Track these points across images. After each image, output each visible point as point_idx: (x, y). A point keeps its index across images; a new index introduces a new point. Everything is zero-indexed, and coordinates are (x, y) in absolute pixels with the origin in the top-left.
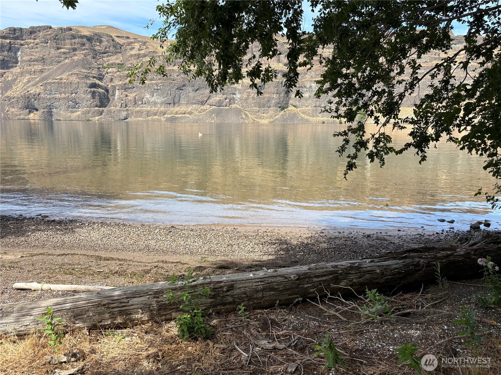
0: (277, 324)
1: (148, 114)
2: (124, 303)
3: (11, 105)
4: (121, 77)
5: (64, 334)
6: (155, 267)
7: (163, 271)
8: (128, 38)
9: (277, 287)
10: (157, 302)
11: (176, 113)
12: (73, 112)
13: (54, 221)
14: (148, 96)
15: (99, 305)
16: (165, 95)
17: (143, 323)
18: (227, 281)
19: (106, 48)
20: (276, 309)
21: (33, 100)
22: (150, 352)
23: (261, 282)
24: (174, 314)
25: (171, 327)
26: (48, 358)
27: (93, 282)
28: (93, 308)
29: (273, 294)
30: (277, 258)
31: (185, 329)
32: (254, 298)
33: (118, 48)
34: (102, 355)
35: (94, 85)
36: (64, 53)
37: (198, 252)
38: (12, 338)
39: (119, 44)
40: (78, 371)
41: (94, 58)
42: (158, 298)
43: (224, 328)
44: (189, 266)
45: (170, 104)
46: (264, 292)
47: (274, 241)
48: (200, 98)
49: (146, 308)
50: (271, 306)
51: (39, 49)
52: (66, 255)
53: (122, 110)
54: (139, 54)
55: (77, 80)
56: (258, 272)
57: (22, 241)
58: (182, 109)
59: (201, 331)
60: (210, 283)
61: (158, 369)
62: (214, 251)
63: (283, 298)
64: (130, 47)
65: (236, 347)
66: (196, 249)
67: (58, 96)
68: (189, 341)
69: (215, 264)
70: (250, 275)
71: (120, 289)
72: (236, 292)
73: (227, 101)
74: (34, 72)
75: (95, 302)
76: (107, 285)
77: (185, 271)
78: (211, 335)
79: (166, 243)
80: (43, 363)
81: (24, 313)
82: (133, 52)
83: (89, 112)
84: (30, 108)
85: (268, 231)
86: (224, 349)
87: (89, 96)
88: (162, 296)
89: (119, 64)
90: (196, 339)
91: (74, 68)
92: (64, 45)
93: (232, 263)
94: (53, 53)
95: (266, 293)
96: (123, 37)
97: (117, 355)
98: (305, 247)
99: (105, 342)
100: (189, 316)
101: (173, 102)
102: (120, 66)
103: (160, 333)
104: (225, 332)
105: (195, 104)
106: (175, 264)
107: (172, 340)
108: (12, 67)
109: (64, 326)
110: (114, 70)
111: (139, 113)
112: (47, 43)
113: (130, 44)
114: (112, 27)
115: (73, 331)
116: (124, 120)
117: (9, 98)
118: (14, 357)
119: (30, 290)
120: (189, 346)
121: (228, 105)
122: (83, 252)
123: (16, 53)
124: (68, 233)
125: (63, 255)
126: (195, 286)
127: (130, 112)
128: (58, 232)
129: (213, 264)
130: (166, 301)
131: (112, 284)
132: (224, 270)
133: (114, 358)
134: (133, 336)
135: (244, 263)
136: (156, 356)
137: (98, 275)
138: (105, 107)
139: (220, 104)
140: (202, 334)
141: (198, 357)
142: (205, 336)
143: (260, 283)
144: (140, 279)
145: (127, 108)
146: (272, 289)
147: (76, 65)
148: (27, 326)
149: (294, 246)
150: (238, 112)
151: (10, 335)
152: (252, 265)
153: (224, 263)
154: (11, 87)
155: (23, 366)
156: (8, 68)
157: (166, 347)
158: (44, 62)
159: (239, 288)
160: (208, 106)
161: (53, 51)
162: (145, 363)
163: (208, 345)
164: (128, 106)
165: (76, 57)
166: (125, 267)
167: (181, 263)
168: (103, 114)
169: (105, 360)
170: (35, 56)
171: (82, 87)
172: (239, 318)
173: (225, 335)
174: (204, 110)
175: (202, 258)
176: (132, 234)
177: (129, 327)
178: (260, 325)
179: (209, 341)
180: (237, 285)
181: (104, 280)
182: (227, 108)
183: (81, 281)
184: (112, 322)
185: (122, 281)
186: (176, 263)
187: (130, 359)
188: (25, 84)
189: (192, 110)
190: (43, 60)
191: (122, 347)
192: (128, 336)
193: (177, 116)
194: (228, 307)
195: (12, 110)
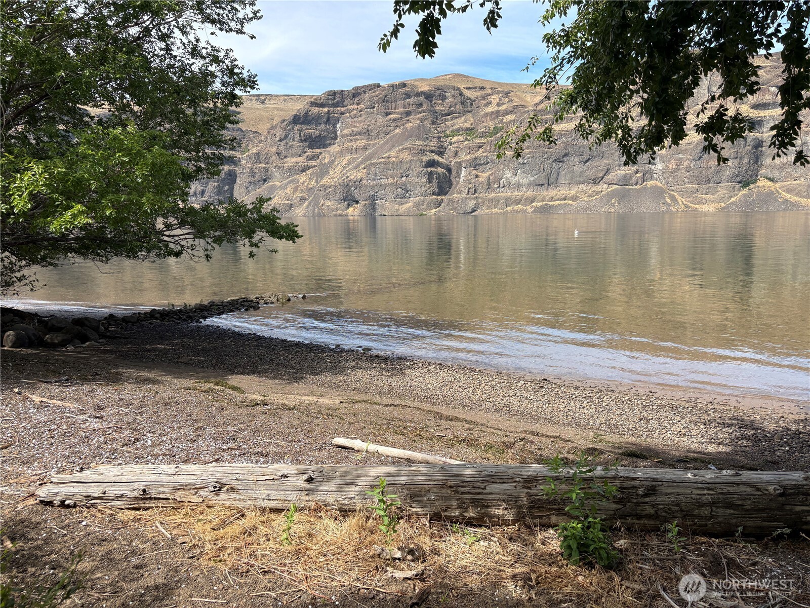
0: (738, 567)
1: (508, 202)
2: (479, 488)
3: (327, 197)
4: (469, 148)
5: (399, 519)
6: (521, 440)
7: (533, 448)
8: (483, 88)
9: (740, 503)
10: (528, 494)
11: (552, 199)
12: (402, 204)
13: (377, 356)
14: (508, 175)
15: (443, 486)
16: (535, 172)
17: (506, 523)
18: (645, 480)
19: (450, 108)
20: (736, 541)
21: (353, 189)
22: (517, 571)
23: (709, 489)
24: (554, 519)
25: (548, 538)
26: (377, 548)
27: (432, 451)
28: (435, 489)
29: (731, 515)
30: (736, 451)
31: (574, 546)
32: (695, 516)
33: (467, 105)
34: (447, 559)
35: (432, 164)
36: (395, 120)
37: (588, 424)
38: (334, 513)
39: (470, 99)
40: (416, 576)
41: (433, 123)
42: (530, 488)
43: (640, 557)
44: (575, 445)
45: (542, 185)
46: (714, 509)
47: (727, 421)
48: (591, 174)
49: (511, 501)
50: (727, 533)
51: (363, 117)
52: (396, 406)
53: (469, 198)
54: (498, 112)
55: (410, 157)
56: (702, 471)
57: (340, 382)
58: (562, 192)
59: (599, 554)
60: (615, 478)
61: (530, 600)
62: (616, 426)
63: (750, 523)
64: (485, 102)
65: (662, 592)
66: (584, 419)
67: (383, 181)
68: (580, 567)
69: (619, 448)
70: (686, 474)
71: (473, 467)
72: (660, 499)
73: (638, 175)
74: (356, 149)
75: (438, 480)
76: (451, 458)
77: (568, 452)
78: (617, 563)
79: (536, 405)
80: (371, 554)
81: (348, 481)
82: (489, 109)
83: (423, 203)
84: (349, 200)
85: (715, 401)
86: (639, 592)
87: (424, 179)
88: (536, 486)
89: (467, 129)
90: (591, 566)
91: (406, 140)
92: (395, 109)
93: (649, 449)
94: (381, 120)
95: (718, 510)
96: (476, 88)
97: (469, 565)
98: (792, 438)
99: (451, 542)
100: (579, 525)
101: (547, 182)
102: (470, 131)
103: (533, 544)
104: (642, 564)
105: (583, 183)
106: (552, 439)
107: (550, 559)
108: (330, 144)
109: (398, 508)
110: (461, 138)
111: (494, 202)
112: (374, 107)
113: (484, 97)
114: (461, 75)
115: (409, 517)
116: (472, 212)
117: (325, 187)
118: (335, 539)
119: (353, 449)
120: (580, 575)
121: (640, 182)
122: (416, 404)
123: (335, 125)
124: (396, 375)
125: (391, 405)
126: (591, 479)
127: (480, 201)
128: (384, 373)
129: (615, 447)
130: (543, 495)
131: (458, 457)
132: (635, 459)
133: (465, 567)
134: (491, 540)
135: (671, 452)
136: (526, 579)
137: (439, 440)
138: (445, 194)
139: (625, 181)
140: (602, 559)
141: (595, 596)
142: (607, 563)
143: (705, 492)
144: (498, 455)
145: (477, 195)
146: (730, 505)
147: (408, 135)
148: (351, 498)
149: (769, 433)
150: (659, 193)
151: (331, 508)
152: (687, 457)
153: (634, 448)
154: (328, 172)
155: (347, 554)
156: (325, 146)
157: (542, 569)
158: (369, 135)
159: (667, 494)
160: (605, 186)
161: (381, 119)
162: (511, 586)
163: (611, 579)
164: (478, 191)
165: (410, 124)
166: (476, 434)
167: (562, 440)
168: (443, 204)
169: (452, 568)
170: (358, 127)
171: (415, 167)
172: (667, 544)
173: (641, 568)
174: (598, 193)
175: (596, 435)
176: (484, 385)
177: (486, 527)
178: (705, 564)
179: (614, 573)
180: (663, 488)
181: (446, 449)
182: (638, 187)
183: (416, 447)
184: (461, 515)
185: (472, 454)
186: (554, 437)
187: (488, 574)
188: (344, 168)
189: (577, 192)
190: (367, 132)
191: (476, 554)
192: (485, 539)
193: (551, 203)
194: (646, 522)
195: (328, 203)
